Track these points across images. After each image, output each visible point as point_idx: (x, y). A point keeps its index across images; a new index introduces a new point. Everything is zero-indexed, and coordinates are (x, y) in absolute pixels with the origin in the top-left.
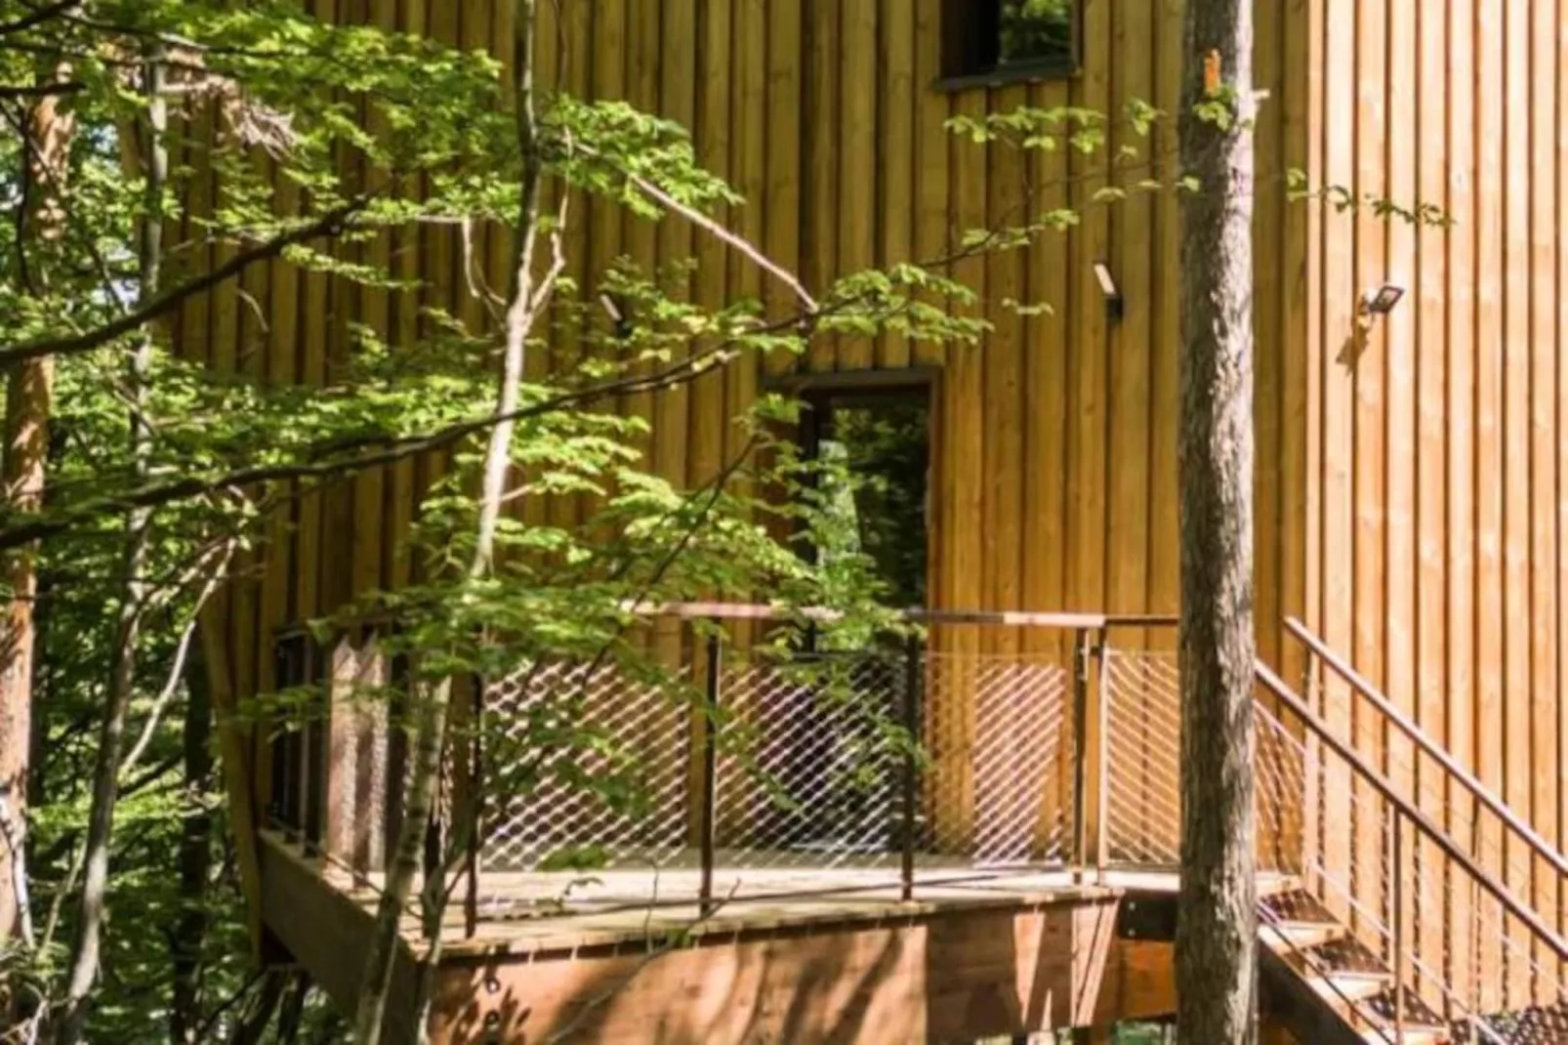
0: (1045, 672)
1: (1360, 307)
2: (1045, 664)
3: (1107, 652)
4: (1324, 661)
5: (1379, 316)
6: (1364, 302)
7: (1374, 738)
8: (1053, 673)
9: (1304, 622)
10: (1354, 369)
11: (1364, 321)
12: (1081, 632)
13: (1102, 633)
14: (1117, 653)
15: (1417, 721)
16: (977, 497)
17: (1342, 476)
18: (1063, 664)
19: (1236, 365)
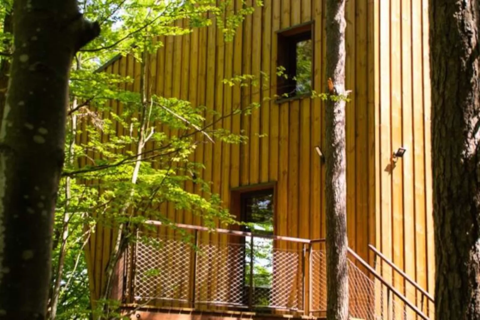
0: (293, 255)
1: (393, 155)
2: (292, 253)
3: (312, 251)
4: (382, 259)
5: (400, 158)
6: (394, 154)
7: (401, 285)
8: (295, 255)
9: (375, 246)
10: (391, 173)
11: (394, 160)
12: (303, 244)
13: (310, 245)
14: (314, 251)
15: (416, 281)
16: (286, 217)
17: (388, 204)
18: (298, 253)
19: (340, 164)
